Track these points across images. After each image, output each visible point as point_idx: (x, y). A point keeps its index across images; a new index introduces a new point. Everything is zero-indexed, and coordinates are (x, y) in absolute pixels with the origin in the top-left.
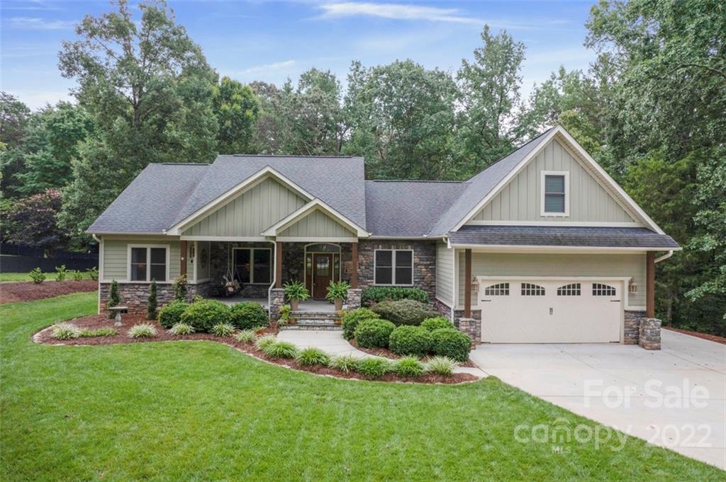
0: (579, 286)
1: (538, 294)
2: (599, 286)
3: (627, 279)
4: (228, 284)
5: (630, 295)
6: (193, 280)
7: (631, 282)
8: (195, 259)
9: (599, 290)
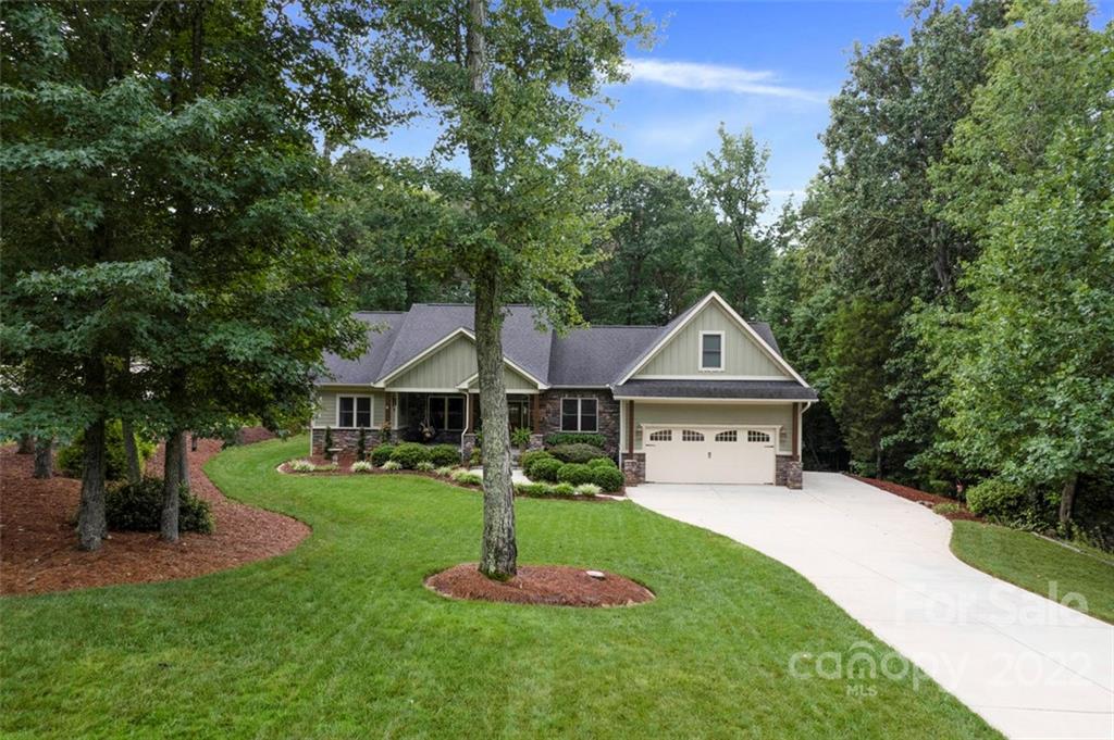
0: (735, 433)
1: (698, 439)
2: (754, 433)
3: (778, 427)
4: (426, 430)
5: (781, 441)
6: (395, 427)
7: (781, 429)
8: (396, 407)
9: (754, 437)
